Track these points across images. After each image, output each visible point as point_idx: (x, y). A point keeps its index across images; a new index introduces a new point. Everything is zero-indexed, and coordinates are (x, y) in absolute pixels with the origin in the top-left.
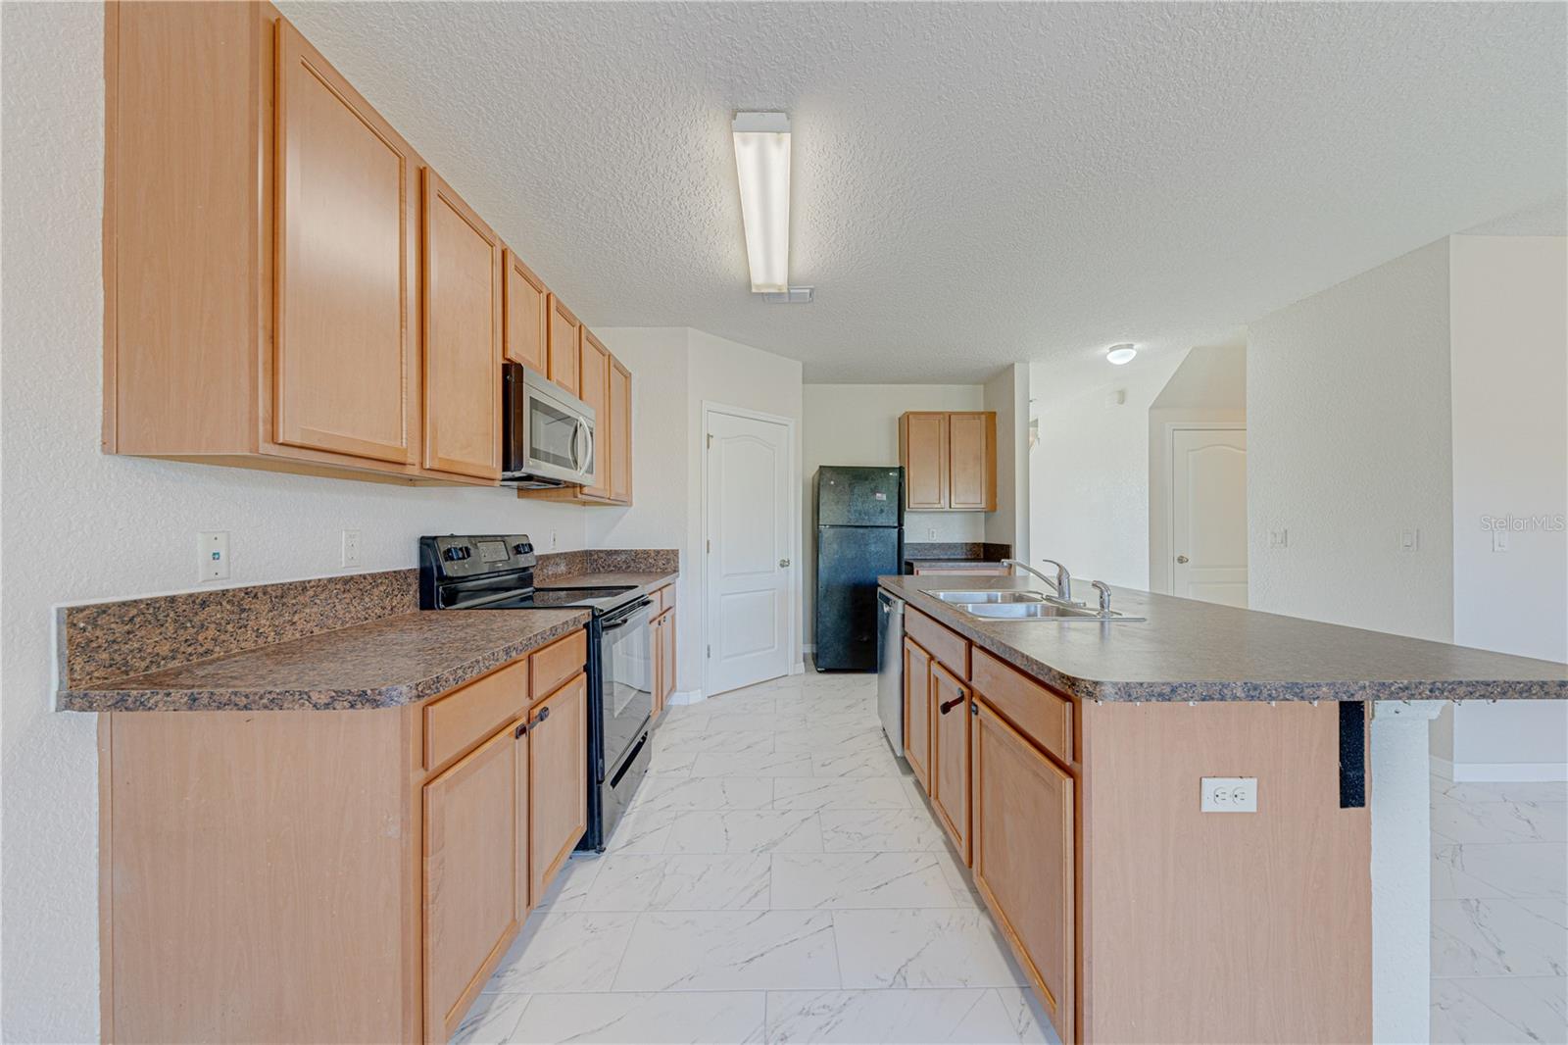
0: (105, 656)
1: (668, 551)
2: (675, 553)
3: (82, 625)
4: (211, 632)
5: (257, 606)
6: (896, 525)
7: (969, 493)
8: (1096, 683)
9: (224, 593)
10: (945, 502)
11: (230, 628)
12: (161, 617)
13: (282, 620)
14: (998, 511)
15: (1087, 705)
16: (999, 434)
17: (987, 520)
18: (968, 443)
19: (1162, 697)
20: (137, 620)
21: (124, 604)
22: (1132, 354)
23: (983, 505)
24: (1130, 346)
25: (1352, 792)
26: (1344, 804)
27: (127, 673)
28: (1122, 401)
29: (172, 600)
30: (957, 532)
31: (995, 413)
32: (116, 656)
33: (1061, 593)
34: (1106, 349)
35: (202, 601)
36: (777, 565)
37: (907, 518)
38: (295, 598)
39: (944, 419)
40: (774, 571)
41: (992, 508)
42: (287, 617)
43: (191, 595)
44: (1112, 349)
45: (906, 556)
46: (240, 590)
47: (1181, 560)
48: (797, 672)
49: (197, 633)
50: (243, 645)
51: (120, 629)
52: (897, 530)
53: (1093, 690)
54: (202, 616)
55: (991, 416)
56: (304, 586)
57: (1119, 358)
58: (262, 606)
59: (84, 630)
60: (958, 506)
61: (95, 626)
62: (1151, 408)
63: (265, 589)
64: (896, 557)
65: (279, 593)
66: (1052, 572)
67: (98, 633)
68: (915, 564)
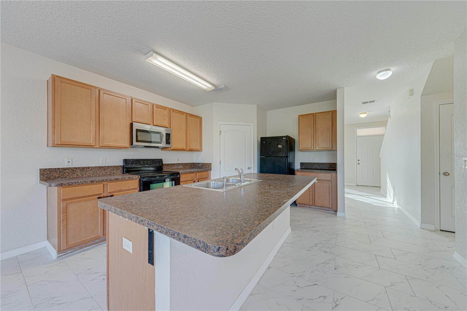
0: (46, 176)
1: (209, 163)
2: (211, 164)
3: (42, 171)
4: (67, 174)
5: (77, 170)
9: (70, 168)
11: (71, 174)
12: (57, 171)
13: (83, 173)
20: (52, 171)
21: (50, 169)
22: (390, 73)
24: (389, 70)
27: (50, 179)
29: (59, 168)
32: (48, 176)
35: (65, 169)
36: (247, 168)
38: (86, 169)
42: (84, 173)
43: (63, 168)
44: (379, 72)
46: (73, 168)
49: (64, 174)
50: (74, 177)
51: (49, 172)
54: (65, 171)
56: (89, 168)
57: (383, 76)
58: (78, 171)
59: (42, 172)
60: (319, 149)
61: (44, 171)
62: (421, 96)
63: (79, 168)
65: (82, 168)
67: (45, 172)
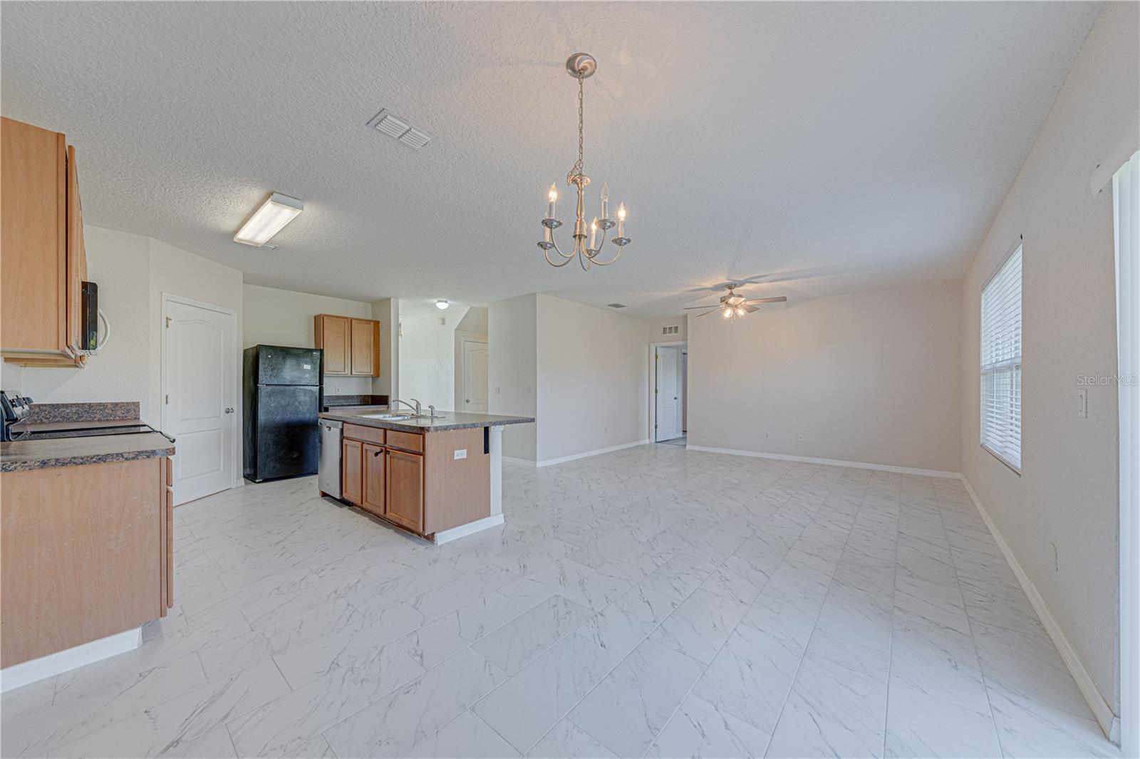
1: (127, 403)
2: (136, 405)
6: (318, 384)
7: (363, 365)
8: (429, 427)
10: (348, 371)
14: (381, 377)
15: (427, 435)
16: (381, 333)
17: (373, 382)
18: (362, 338)
19: (445, 429)
22: (447, 305)
23: (372, 374)
24: (446, 302)
25: (487, 450)
26: (485, 453)
28: (443, 324)
30: (354, 388)
31: (379, 322)
33: (417, 413)
34: (436, 301)
36: (223, 411)
37: (325, 380)
39: (348, 322)
40: (220, 417)
41: (376, 375)
44: (439, 301)
45: (325, 404)
47: (468, 401)
48: (238, 486)
52: (318, 387)
53: (428, 429)
55: (377, 323)
57: (442, 306)
60: (356, 373)
62: (456, 330)
64: (318, 403)
66: (414, 404)
68: (330, 408)
